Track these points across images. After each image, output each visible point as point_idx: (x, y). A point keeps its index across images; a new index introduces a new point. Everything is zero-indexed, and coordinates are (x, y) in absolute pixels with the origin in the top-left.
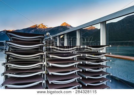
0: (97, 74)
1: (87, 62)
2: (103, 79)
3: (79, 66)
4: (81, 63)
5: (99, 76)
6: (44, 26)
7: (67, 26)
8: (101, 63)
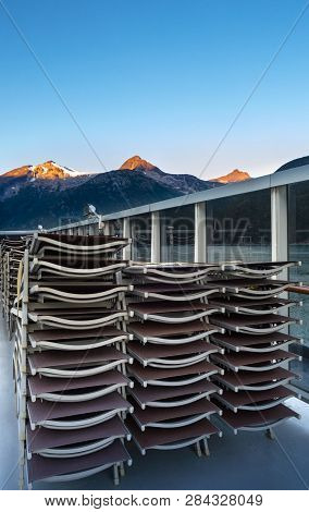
0: (264, 341)
1: (237, 309)
2: (279, 355)
3: (213, 321)
4: (223, 310)
5: (268, 345)
6: (58, 170)
7: (143, 170)
8: (274, 311)
